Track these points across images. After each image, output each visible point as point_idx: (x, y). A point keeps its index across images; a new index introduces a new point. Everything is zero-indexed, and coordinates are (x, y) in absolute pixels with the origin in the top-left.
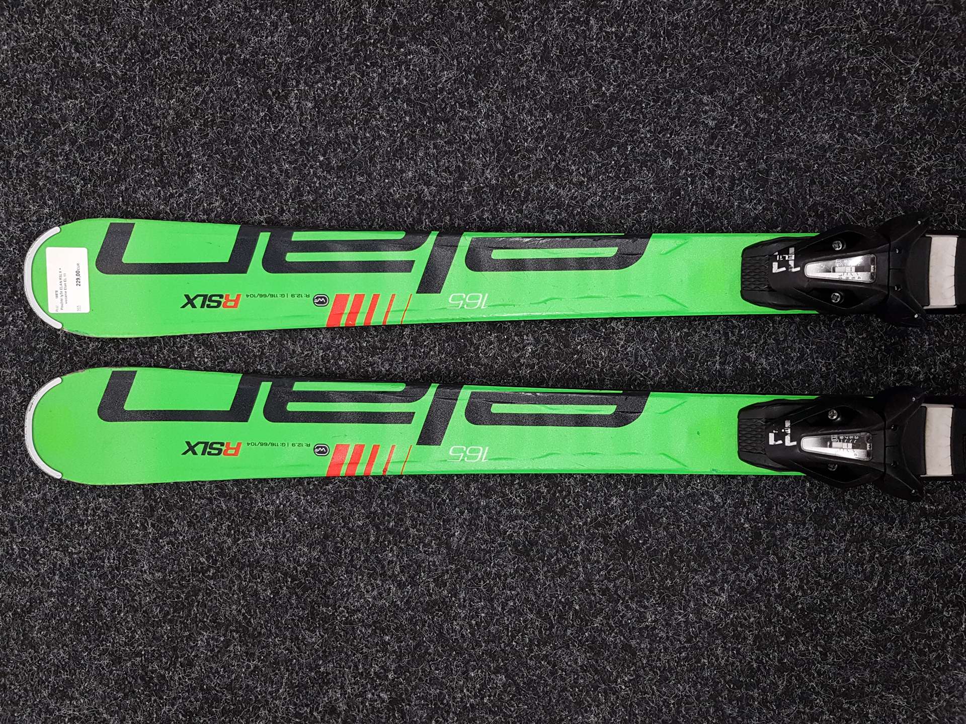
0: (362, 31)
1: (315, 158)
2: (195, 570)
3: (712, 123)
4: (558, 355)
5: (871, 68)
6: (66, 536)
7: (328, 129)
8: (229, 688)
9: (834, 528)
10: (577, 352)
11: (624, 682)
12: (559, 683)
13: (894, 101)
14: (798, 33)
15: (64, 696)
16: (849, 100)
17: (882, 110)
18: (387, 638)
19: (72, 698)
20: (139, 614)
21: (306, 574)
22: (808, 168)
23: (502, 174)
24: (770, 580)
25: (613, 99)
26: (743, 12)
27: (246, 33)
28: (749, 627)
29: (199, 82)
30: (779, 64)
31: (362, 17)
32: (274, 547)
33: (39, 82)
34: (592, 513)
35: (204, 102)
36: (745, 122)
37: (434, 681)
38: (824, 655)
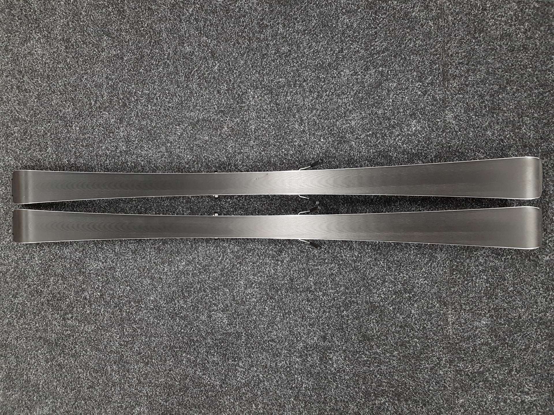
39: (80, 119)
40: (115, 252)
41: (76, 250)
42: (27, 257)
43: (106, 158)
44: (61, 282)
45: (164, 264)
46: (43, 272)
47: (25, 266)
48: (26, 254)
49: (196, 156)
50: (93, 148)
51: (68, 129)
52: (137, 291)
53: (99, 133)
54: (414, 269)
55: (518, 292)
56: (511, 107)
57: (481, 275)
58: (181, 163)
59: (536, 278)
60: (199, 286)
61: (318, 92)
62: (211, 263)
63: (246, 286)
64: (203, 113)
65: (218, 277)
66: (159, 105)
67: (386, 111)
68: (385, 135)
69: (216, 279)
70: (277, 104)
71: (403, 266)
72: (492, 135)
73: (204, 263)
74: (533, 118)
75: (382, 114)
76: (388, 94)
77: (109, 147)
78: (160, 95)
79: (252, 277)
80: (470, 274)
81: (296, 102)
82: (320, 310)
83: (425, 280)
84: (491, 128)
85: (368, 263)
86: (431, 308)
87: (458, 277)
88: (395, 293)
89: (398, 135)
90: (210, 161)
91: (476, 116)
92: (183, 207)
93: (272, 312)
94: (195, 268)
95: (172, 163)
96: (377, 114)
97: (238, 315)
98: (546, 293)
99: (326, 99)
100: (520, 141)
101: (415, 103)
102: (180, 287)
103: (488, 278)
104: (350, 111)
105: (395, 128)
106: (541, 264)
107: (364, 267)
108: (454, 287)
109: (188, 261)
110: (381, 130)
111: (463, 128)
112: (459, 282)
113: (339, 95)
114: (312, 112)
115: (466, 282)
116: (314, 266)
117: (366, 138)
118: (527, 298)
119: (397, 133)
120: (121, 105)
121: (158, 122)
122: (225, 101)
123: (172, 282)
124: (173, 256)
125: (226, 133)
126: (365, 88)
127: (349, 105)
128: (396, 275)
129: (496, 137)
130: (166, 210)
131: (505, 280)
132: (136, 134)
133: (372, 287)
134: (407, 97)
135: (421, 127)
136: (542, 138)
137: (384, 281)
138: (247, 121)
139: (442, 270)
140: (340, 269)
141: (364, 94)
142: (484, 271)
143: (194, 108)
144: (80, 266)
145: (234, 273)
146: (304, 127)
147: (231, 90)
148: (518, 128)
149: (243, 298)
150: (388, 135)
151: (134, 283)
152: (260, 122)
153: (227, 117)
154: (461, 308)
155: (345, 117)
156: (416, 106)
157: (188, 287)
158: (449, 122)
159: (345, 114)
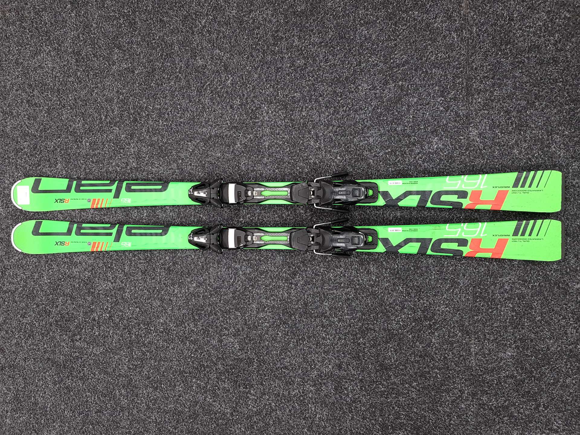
0: (102, 123)
1: (89, 159)
2: (58, 279)
3: (191, 150)
4: (153, 216)
5: (231, 135)
6: (25, 270)
7: (93, 151)
8: (67, 313)
9: (222, 264)
10: (157, 215)
11: (170, 310)
12: (153, 310)
13: (236, 144)
14: (212, 125)
15: (24, 317)
16: (225, 144)
17: (233, 147)
18: (108, 298)
19: (26, 318)
20: (44, 292)
21: (87, 280)
22: (215, 163)
23: (138, 164)
24: (206, 280)
25: (166, 143)
26: (198, 119)
27: (71, 123)
28: (201, 293)
29: (59, 137)
30: (207, 134)
31: (102, 119)
32: (79, 272)
33: (17, 137)
34: (162, 261)
35: (61, 143)
36: (199, 150)
37: (121, 311)
38: (220, 301)
54: (435, 295)
55: (546, 322)
56: (540, 124)
57: (507, 303)
59: (566, 308)
60: (209, 309)
61: (335, 108)
62: (222, 285)
63: (259, 309)
64: (216, 129)
65: (230, 300)
66: (170, 120)
67: (406, 128)
68: (405, 153)
69: (227, 302)
70: (291, 120)
71: (423, 292)
72: (519, 154)
73: (216, 285)
74: (563, 135)
75: (401, 130)
76: (408, 110)
77: (119, 163)
78: (172, 110)
79: (264, 300)
80: (495, 301)
81: (312, 118)
82: (335, 337)
83: (446, 308)
84: (518, 146)
85: (386, 287)
86: (453, 337)
87: (482, 304)
88: (415, 320)
89: (419, 153)
91: (502, 133)
93: (285, 337)
94: (206, 290)
96: (396, 131)
97: (250, 340)
98: (576, 324)
99: (343, 115)
100: (549, 160)
101: (436, 119)
103: (514, 307)
104: (368, 128)
105: (416, 145)
106: (571, 293)
107: (382, 293)
108: (477, 315)
109: (199, 283)
110: (400, 147)
111: (488, 146)
112: (482, 309)
113: (356, 111)
114: (328, 128)
115: (490, 310)
116: (329, 290)
117: (384, 155)
118: (555, 329)
119: (418, 151)
120: (131, 120)
121: (169, 138)
122: (238, 116)
123: (182, 304)
125: (239, 149)
126: (384, 103)
127: (367, 121)
128: (416, 302)
129: (524, 156)
131: (532, 308)
132: (147, 150)
133: (390, 314)
134: (428, 114)
135: (443, 145)
136: (573, 158)
137: (403, 308)
138: (260, 137)
139: (465, 297)
140: (356, 293)
141: (383, 110)
142: (509, 299)
143: (206, 123)
144: (89, 286)
145: (246, 296)
146: (320, 144)
147: (245, 106)
148: (547, 147)
149: (255, 323)
150: (408, 153)
151: (143, 305)
152: (274, 139)
153: (240, 133)
154: (485, 338)
155: (362, 133)
156: (438, 122)
158: (473, 140)
159: (362, 130)
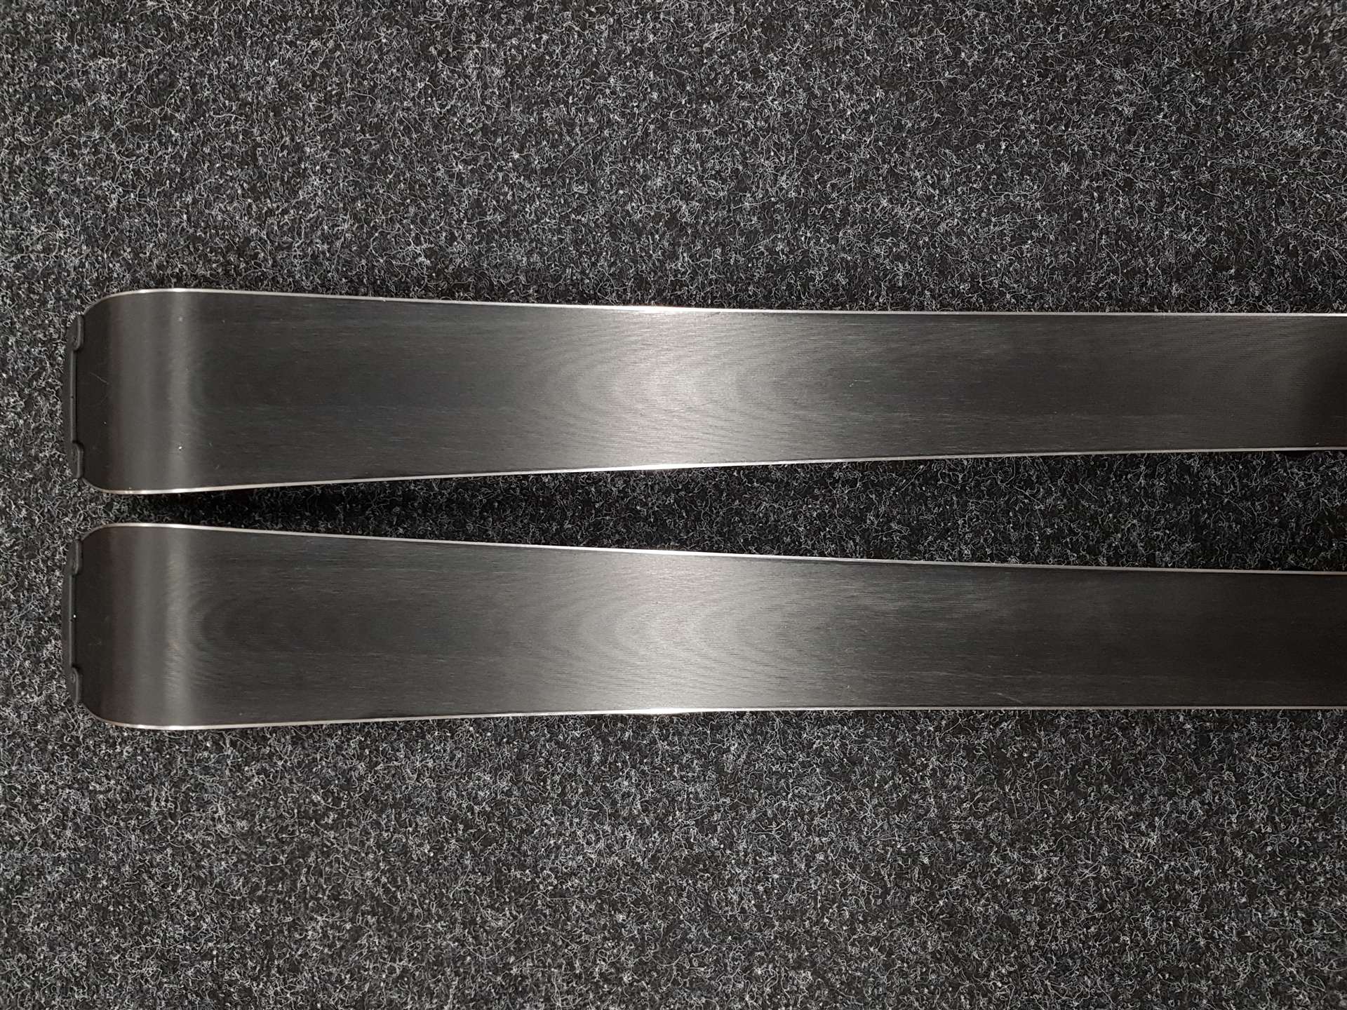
39: (511, 21)
40: (720, 771)
41: (475, 760)
42: (160, 798)
43: (674, 244)
44: (372, 940)
45: (1029, 840)
46: (257, 887)
47: (144, 851)
48: (152, 780)
49: (1229, 234)
50: (593, 183)
51: (434, 76)
52: (859, 992)
53: (631, 97)
58: (1135, 272)
90: (1319, 263)
92: (1149, 521)
95: (1080, 272)
102: (1127, 976)
124: (1086, 797)
130: (1043, 536)
157: (1177, 975)
